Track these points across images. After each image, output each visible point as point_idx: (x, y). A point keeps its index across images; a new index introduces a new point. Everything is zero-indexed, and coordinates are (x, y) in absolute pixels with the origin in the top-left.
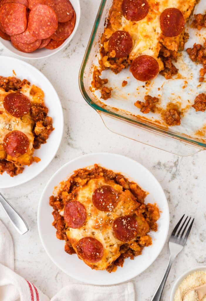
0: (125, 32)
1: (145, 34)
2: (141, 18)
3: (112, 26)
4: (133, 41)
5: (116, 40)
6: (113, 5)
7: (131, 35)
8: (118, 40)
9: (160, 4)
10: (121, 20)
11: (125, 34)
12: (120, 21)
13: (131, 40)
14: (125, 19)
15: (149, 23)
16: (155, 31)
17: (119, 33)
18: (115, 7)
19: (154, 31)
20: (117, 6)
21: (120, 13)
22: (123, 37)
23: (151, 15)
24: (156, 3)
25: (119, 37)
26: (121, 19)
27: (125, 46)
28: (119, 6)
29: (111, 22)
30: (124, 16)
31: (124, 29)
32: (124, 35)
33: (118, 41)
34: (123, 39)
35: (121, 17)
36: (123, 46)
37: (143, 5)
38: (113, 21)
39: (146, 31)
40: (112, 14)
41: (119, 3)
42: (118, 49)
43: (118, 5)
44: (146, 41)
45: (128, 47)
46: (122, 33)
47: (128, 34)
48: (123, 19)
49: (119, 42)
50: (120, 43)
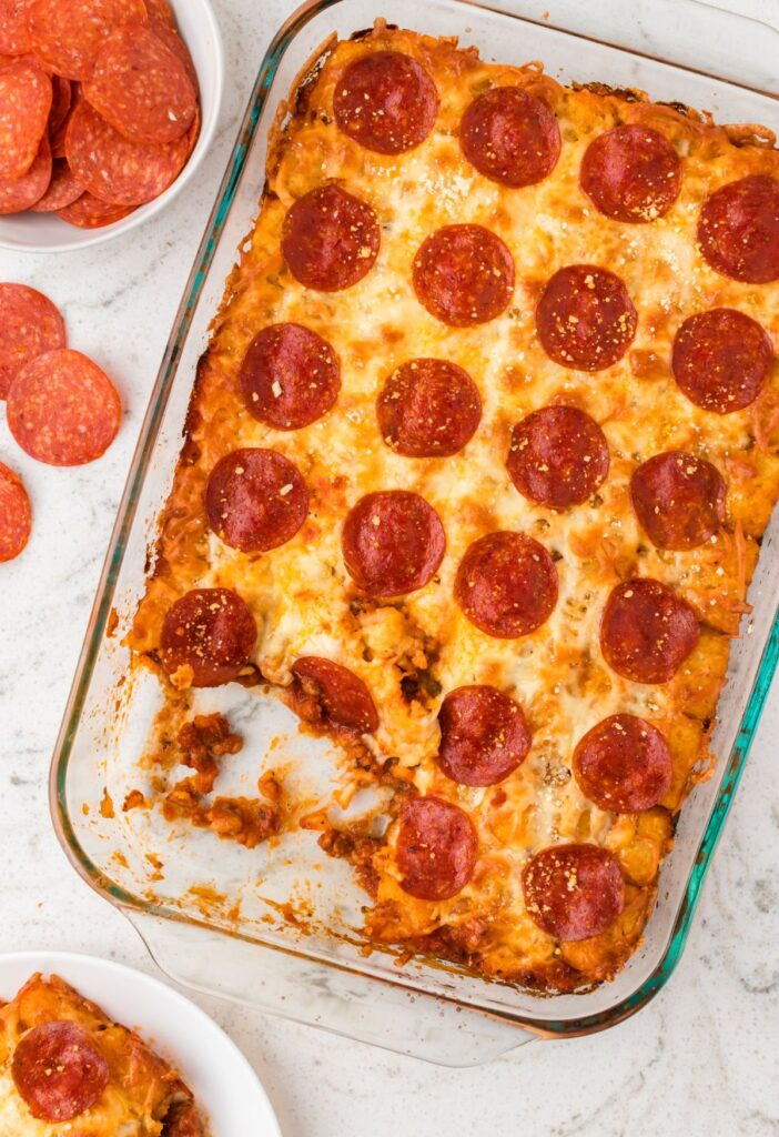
0: (220, 591)
1: (295, 587)
2: (278, 540)
3: (175, 569)
4: (258, 618)
5: (188, 626)
6: (172, 495)
7: (246, 601)
8: (198, 622)
9: (348, 482)
10: (206, 546)
11: (223, 597)
12: (200, 549)
13: (249, 617)
14: (222, 544)
15: (310, 548)
16: (333, 572)
17: (200, 597)
18: (180, 503)
19: (330, 573)
20: (187, 499)
21: (198, 522)
22: (216, 609)
23: (316, 520)
24: (333, 481)
25: (200, 611)
26: (205, 541)
27: (226, 640)
28: (194, 498)
29: (171, 555)
30: (218, 534)
31: (218, 579)
32: (221, 604)
33: (199, 627)
34: (216, 615)
35: (207, 533)
36: (220, 642)
37: (286, 489)
38: (176, 553)
39: (302, 575)
40: (170, 529)
41: (196, 485)
42: (201, 655)
43: (190, 492)
44: (303, 613)
45: (239, 643)
46: (210, 596)
47: (234, 598)
48: (214, 541)
49: (203, 627)
50: (209, 632)
